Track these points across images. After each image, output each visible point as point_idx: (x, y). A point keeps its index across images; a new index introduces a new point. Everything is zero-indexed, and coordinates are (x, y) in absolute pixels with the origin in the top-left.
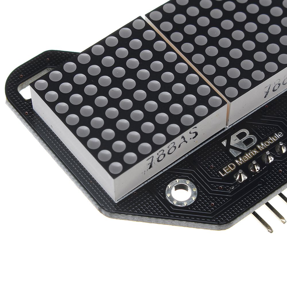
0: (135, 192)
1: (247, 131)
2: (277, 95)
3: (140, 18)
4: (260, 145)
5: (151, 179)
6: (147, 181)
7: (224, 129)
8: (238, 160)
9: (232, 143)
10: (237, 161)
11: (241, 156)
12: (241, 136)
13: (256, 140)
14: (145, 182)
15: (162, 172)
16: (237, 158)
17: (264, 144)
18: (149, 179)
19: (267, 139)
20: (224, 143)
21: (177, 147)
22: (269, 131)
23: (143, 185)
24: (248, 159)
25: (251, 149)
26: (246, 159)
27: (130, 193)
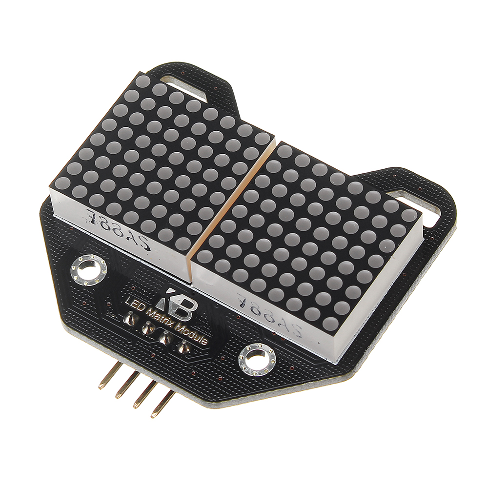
1: (195, 308)
4: (182, 326)
5: (95, 237)
8: (152, 311)
9: (173, 299)
10: (150, 310)
11: (159, 312)
12: (185, 303)
16: (155, 309)
17: (185, 329)
19: (192, 330)
20: (170, 291)
21: (125, 236)
22: (204, 329)
23: (85, 232)
24: (158, 319)
25: (173, 319)
26: (158, 318)
27: (70, 224)
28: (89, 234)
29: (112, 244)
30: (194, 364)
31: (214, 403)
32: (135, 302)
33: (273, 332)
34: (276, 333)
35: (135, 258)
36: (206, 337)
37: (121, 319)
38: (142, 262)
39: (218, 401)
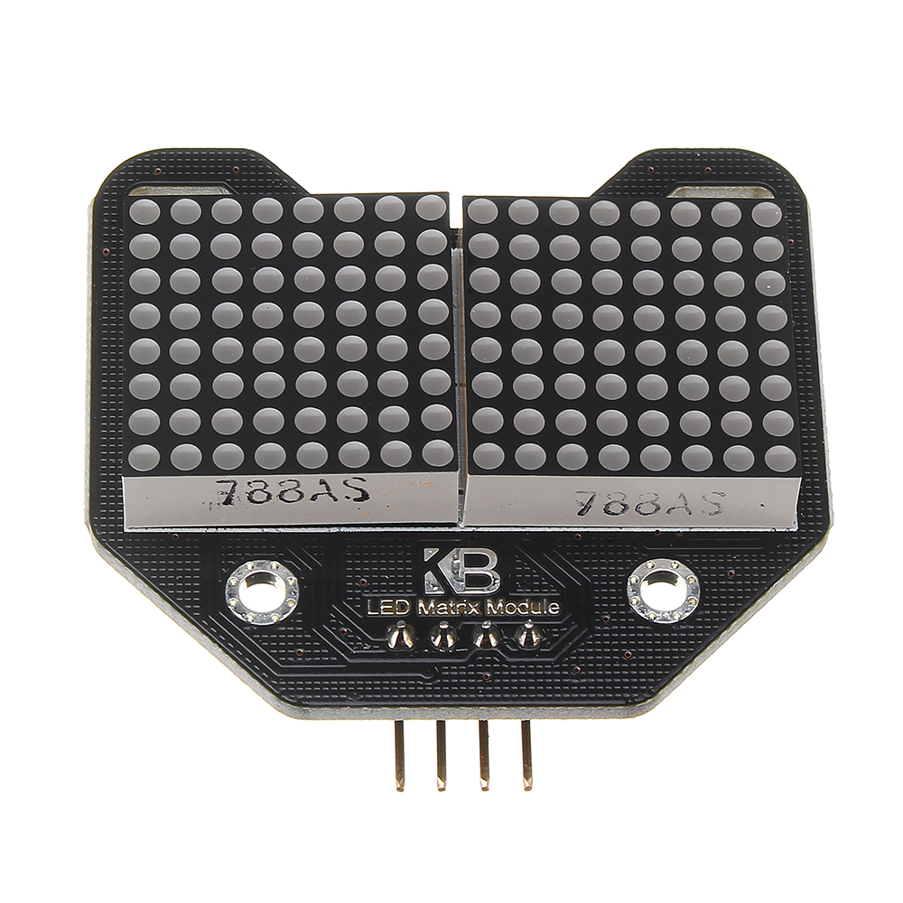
0: (177, 533)
1: (493, 560)
2: (621, 528)
3: (445, 196)
4: (495, 603)
5: (228, 530)
6: (217, 527)
7: (454, 525)
8: (427, 603)
10: (421, 605)
11: (439, 599)
12: (472, 561)
13: (497, 586)
14: (211, 527)
15: (260, 530)
16: (427, 599)
17: (504, 606)
18: (225, 527)
19: (518, 600)
20: (429, 553)
21: (308, 496)
22: (536, 587)
23: (204, 530)
24: (446, 613)
25: (473, 599)
26: (444, 610)
27: (166, 530)
28: (214, 530)
29: (267, 527)
30: (568, 654)
31: (649, 700)
32: (385, 604)
33: (654, 530)
34: (660, 530)
35: (326, 530)
36: (551, 599)
37: (385, 645)
38: (343, 529)
39: (653, 694)
